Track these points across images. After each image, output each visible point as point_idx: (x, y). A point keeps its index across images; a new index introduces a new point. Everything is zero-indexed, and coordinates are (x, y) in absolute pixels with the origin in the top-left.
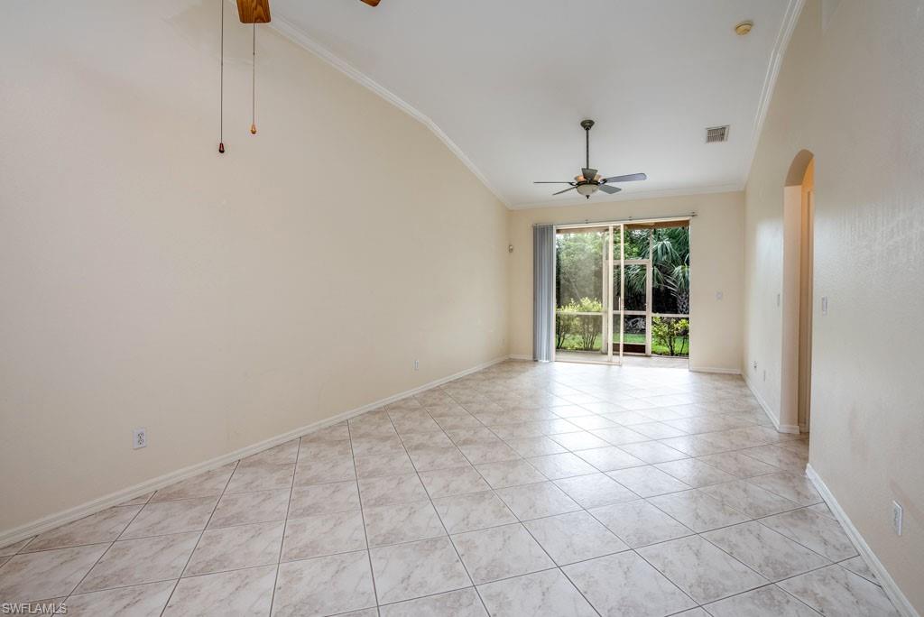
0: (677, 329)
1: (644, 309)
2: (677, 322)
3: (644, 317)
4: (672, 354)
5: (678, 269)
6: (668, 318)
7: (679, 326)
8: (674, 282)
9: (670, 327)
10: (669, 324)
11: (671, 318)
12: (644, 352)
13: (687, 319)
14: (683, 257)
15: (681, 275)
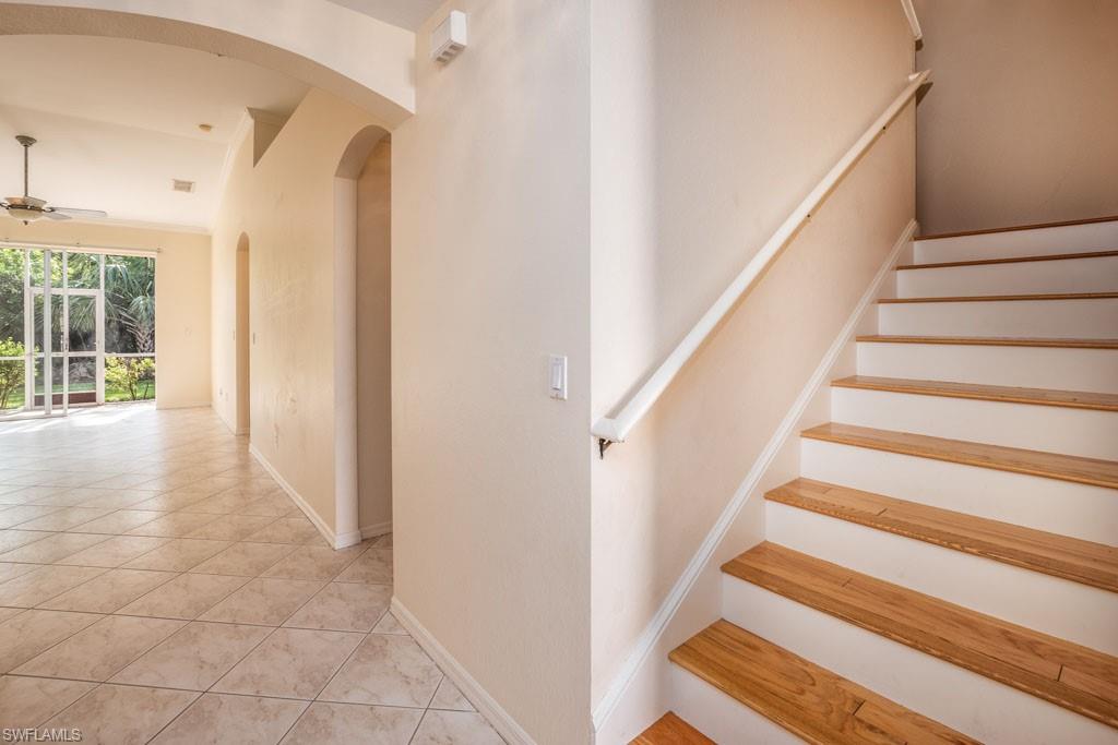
0: (139, 371)
1: (93, 348)
2: (139, 362)
3: (92, 360)
4: (134, 399)
5: (140, 300)
6: (126, 358)
7: (142, 366)
8: (131, 315)
9: (129, 367)
10: (129, 365)
11: (131, 358)
12: (95, 401)
13: (153, 358)
14: (143, 285)
15: (142, 307)
